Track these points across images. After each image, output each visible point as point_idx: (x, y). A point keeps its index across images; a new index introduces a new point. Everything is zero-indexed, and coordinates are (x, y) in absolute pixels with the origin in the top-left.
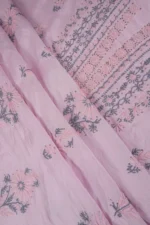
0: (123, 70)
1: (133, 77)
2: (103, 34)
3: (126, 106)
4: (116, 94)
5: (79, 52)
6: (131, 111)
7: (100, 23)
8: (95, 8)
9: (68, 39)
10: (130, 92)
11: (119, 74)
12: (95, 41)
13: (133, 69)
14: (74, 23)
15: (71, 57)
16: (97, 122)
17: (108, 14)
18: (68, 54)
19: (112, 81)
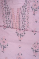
0: (20, 21)
1: (23, 20)
2: (11, 17)
3: (26, 26)
4: (23, 25)
7: (9, 15)
8: (6, 14)
9: (6, 23)
10: (25, 23)
11: (20, 22)
12: (11, 19)
13: (22, 19)
14: (4, 19)
15: (9, 25)
16: (24, 32)
17: (9, 13)
18: (8, 25)
19: (20, 24)
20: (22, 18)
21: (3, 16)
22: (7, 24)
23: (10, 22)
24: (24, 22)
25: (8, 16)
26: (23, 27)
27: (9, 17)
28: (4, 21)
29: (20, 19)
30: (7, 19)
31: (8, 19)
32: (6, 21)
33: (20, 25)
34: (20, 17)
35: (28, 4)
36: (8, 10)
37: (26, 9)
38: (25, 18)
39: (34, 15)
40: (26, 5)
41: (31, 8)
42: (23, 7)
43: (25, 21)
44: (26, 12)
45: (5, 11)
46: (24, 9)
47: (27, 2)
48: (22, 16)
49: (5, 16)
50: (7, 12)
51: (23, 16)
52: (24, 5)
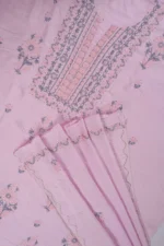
20: (107, 55)
21: (66, 22)
22: (63, 46)
23: (72, 47)
24: (105, 68)
25: (77, 31)
27: (78, 35)
29: (101, 55)
31: (74, 36)
32: (66, 38)
33: (92, 69)
34: (104, 51)
35: (145, 31)
36: (86, 13)
37: (132, 38)
38: (114, 61)
39: (143, 67)
40: (139, 31)
41: (148, 45)
42: (127, 30)
43: (110, 68)
44: (126, 46)
45: (79, 11)
46: (129, 36)
47: (146, 23)
48: (112, 49)
49: (70, 24)
50: (82, 16)
51: (113, 52)
52: (134, 27)
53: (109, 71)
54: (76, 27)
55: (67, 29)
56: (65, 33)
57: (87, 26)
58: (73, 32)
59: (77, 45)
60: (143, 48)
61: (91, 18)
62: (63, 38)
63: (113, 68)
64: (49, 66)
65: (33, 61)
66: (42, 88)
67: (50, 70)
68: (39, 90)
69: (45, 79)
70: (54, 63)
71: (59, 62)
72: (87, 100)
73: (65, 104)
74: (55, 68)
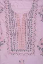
1: (29, 27)
2: (16, 23)
4: (29, 33)
5: (14, 30)
6: (34, 33)
7: (13, 21)
8: (9, 19)
10: (31, 30)
11: (26, 29)
12: (16, 26)
13: (28, 26)
15: (14, 33)
17: (13, 18)
18: (12, 33)
20: (28, 24)
21: (7, 22)
22: (11, 31)
23: (14, 29)
26: (29, 35)
27: (13, 24)
28: (7, 27)
29: (26, 26)
30: (11, 25)
33: (26, 32)
34: (26, 24)
35: (35, 10)
36: (12, 15)
37: (33, 14)
38: (32, 25)
40: (33, 10)
41: (39, 13)
42: (29, 12)
43: (32, 29)
44: (32, 18)
45: (9, 16)
46: (31, 14)
47: (34, 7)
49: (9, 22)
50: (11, 17)
51: (29, 23)
52: (31, 10)
53: (32, 30)
54: (11, 21)
55: (9, 24)
56: (9, 26)
57: (15, 19)
58: (11, 24)
59: (16, 27)
60: (38, 15)
61: (15, 15)
62: (9, 28)
63: (33, 28)
64: (10, 41)
65: (3, 42)
66: (12, 50)
67: (11, 42)
68: (12, 52)
69: (11, 46)
70: (11, 39)
71: (13, 37)
72: (31, 44)
73: (24, 51)
74: (13, 40)
